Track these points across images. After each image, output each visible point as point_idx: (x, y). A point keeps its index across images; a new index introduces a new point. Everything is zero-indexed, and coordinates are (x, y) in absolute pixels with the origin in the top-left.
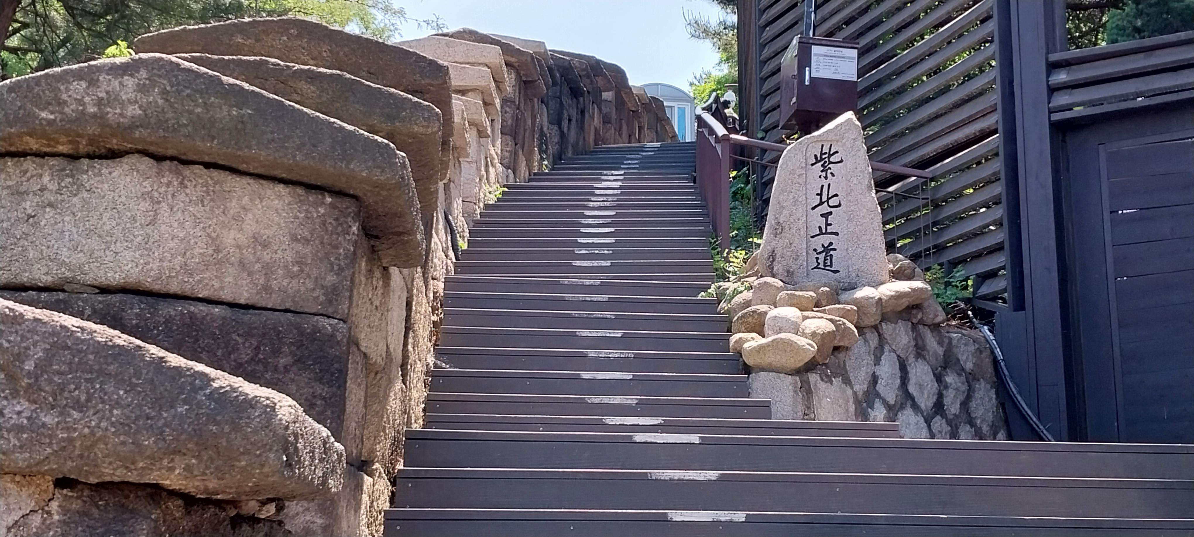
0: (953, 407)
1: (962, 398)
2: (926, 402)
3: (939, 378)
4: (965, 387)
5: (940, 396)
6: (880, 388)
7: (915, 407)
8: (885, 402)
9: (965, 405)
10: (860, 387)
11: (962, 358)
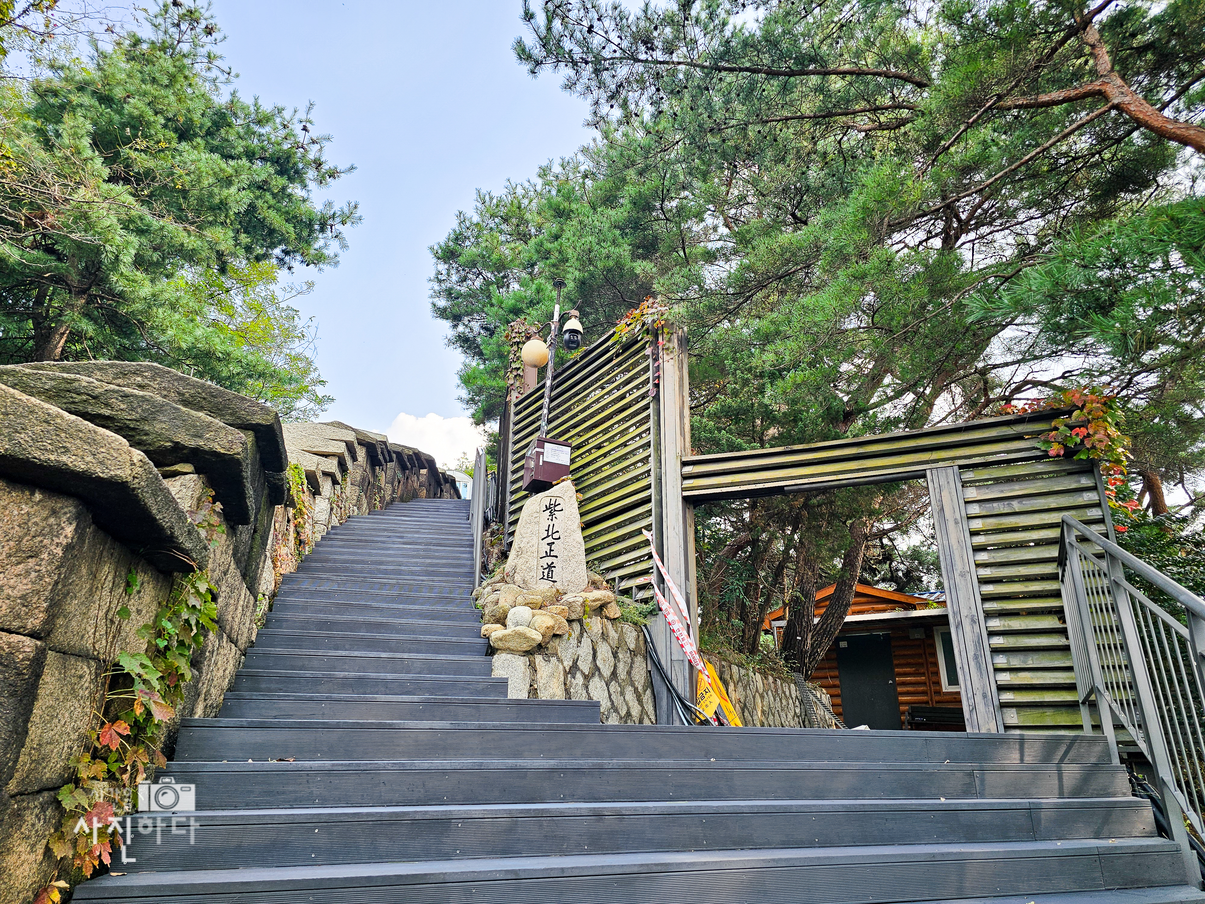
0: (622, 673)
1: (627, 669)
2: (607, 672)
3: (615, 655)
4: (629, 661)
5: (615, 667)
6: (579, 663)
7: (601, 675)
8: (583, 673)
9: (629, 673)
10: (568, 664)
11: (628, 641)
